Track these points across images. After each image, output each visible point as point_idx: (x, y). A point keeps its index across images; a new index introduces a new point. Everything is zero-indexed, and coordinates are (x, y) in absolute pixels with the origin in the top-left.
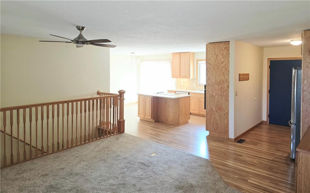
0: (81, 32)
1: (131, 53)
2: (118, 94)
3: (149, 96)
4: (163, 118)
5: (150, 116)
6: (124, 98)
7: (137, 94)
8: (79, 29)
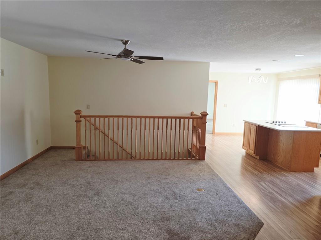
0: (125, 46)
1: (257, 69)
2: (200, 115)
3: (254, 124)
4: (273, 157)
5: (253, 150)
6: (207, 121)
7: (244, 121)
8: (124, 43)
